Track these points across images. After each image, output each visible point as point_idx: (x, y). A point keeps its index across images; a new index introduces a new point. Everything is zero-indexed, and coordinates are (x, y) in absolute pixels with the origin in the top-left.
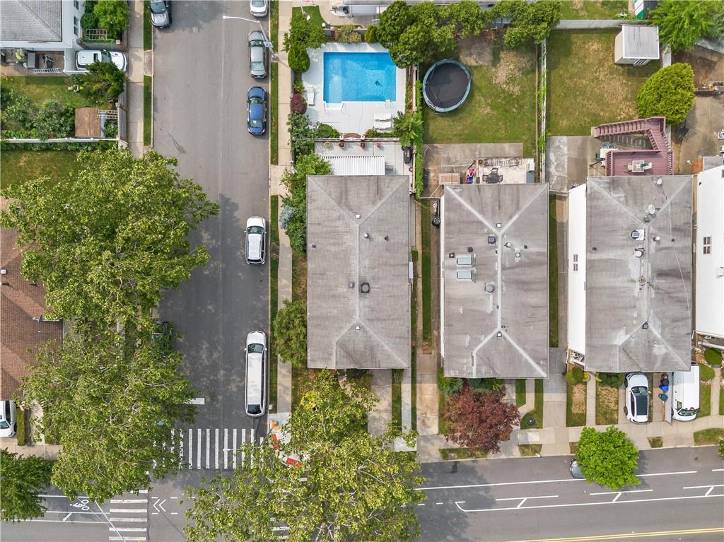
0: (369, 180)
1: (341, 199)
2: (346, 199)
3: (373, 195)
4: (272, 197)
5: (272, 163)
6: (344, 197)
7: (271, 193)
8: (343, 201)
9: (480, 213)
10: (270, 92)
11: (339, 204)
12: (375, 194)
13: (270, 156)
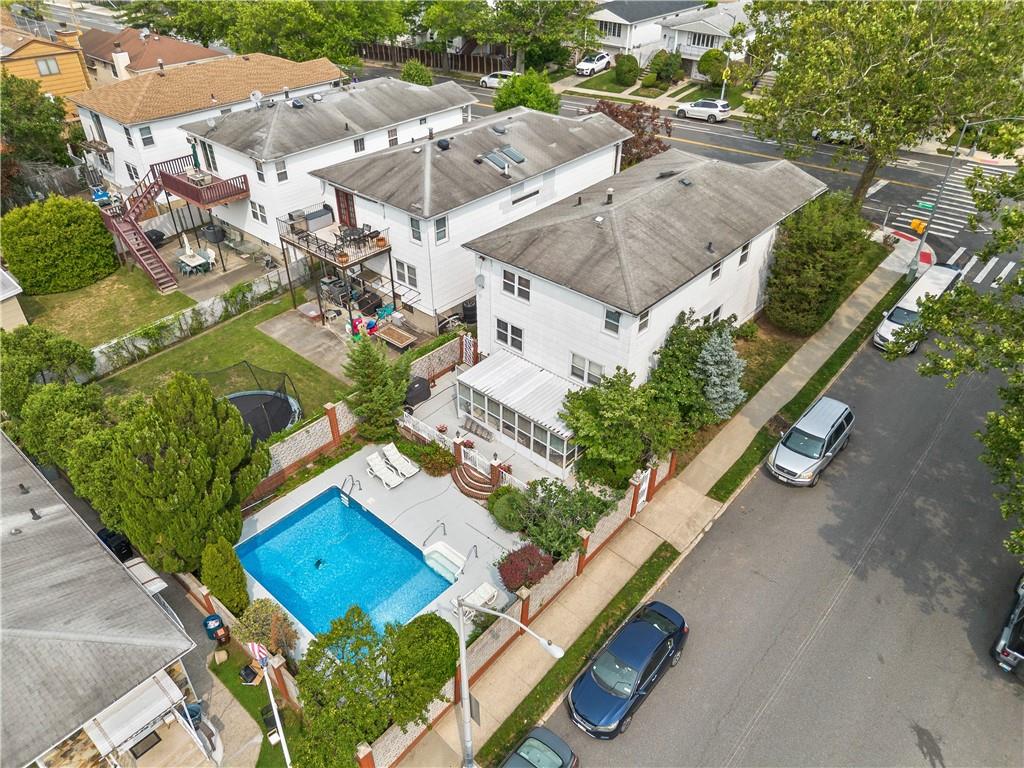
0: (530, 263)
1: (604, 255)
2: (596, 252)
3: (545, 240)
4: (722, 500)
5: (676, 554)
6: (597, 256)
7: (718, 509)
8: (603, 251)
9: (422, 172)
10: (560, 700)
11: (615, 250)
12: (541, 241)
13: (671, 569)
